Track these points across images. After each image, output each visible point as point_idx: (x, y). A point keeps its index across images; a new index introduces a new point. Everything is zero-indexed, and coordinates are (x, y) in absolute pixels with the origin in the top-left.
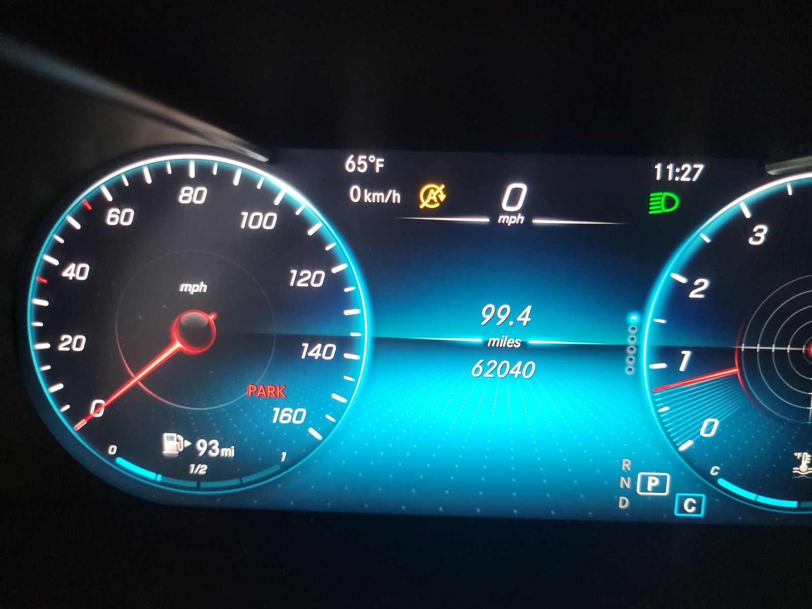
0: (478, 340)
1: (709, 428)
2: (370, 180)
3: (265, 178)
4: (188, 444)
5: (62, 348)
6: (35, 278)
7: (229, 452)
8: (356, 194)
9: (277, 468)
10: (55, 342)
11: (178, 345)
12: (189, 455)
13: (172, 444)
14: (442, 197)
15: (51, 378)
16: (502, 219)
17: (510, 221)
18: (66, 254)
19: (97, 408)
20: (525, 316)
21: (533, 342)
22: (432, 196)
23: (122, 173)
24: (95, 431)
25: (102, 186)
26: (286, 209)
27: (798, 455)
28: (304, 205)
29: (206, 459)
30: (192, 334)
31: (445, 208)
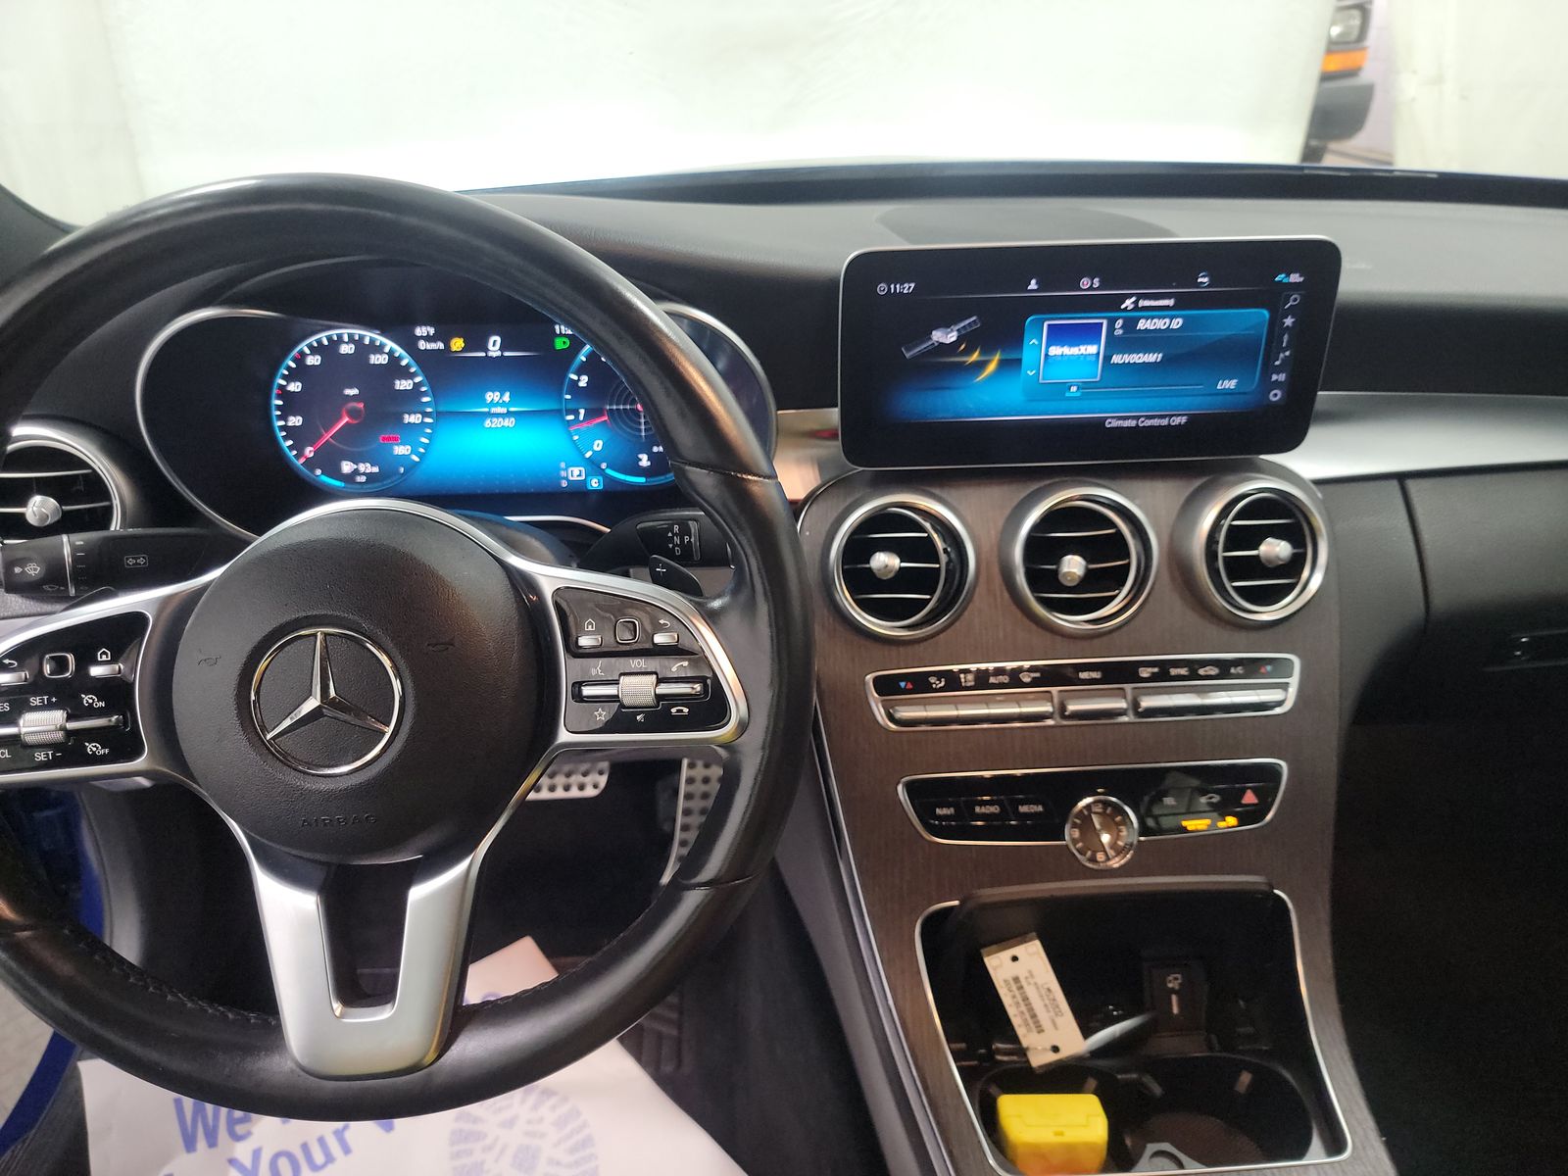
0: (486, 410)
1: (598, 445)
2: (428, 339)
3: (380, 339)
4: (355, 467)
5: (290, 424)
6: (275, 391)
7: (376, 470)
8: (422, 345)
9: (397, 477)
10: (286, 421)
11: (346, 419)
12: (356, 472)
13: (347, 467)
14: (463, 345)
15: (285, 438)
16: (490, 354)
17: (494, 355)
18: (288, 378)
19: (309, 452)
20: (507, 397)
21: (512, 409)
22: (458, 344)
23: (313, 340)
24: (310, 464)
25: (303, 346)
26: (391, 353)
27: (640, 456)
28: (399, 351)
29: (364, 474)
30: (352, 414)
31: (464, 350)
